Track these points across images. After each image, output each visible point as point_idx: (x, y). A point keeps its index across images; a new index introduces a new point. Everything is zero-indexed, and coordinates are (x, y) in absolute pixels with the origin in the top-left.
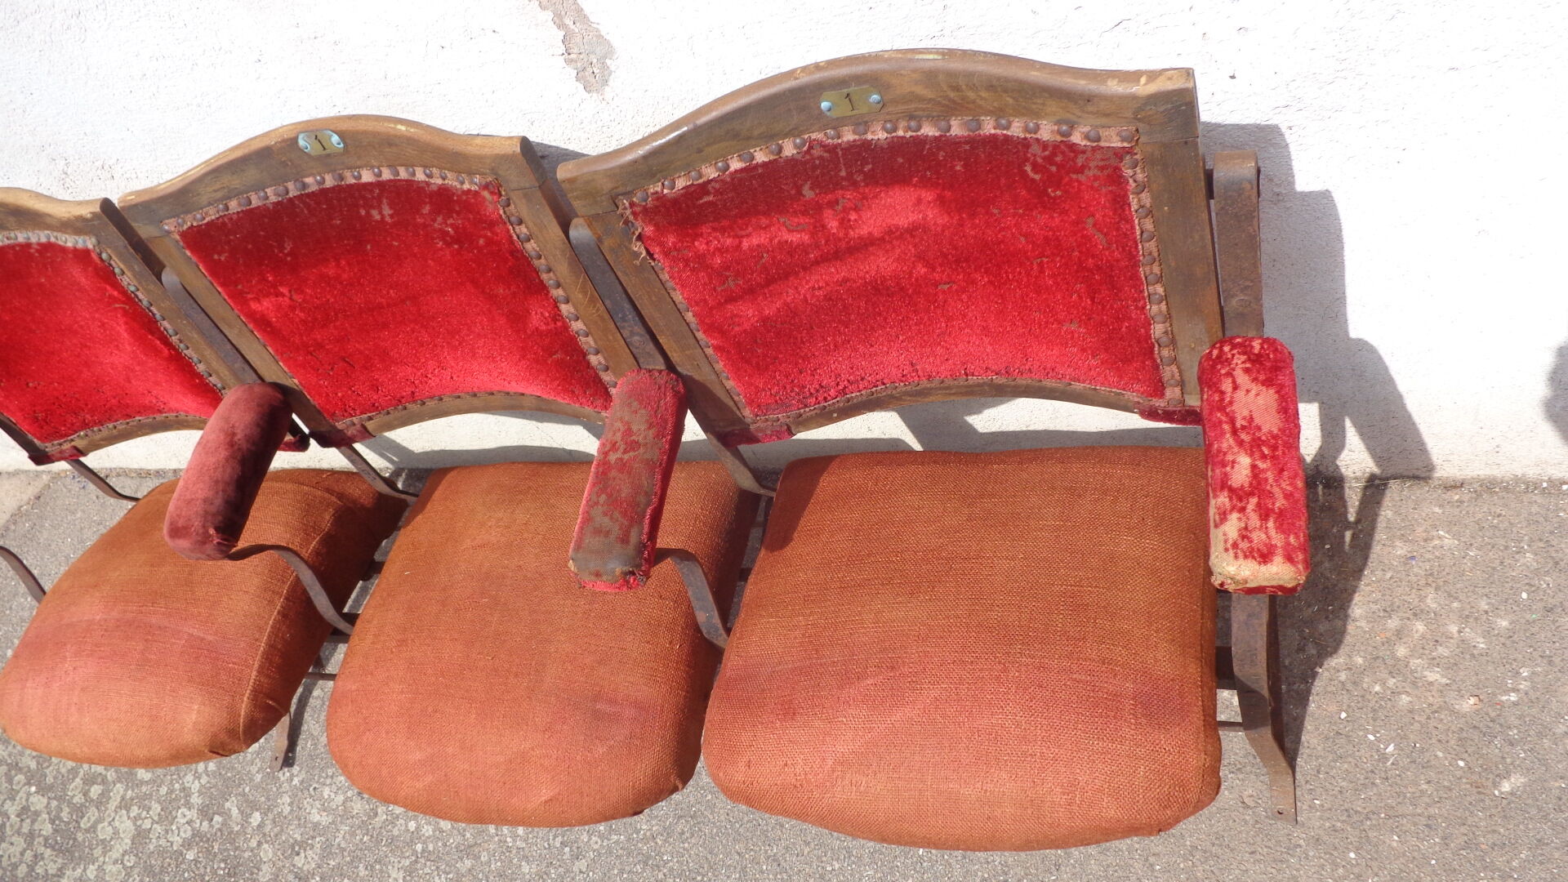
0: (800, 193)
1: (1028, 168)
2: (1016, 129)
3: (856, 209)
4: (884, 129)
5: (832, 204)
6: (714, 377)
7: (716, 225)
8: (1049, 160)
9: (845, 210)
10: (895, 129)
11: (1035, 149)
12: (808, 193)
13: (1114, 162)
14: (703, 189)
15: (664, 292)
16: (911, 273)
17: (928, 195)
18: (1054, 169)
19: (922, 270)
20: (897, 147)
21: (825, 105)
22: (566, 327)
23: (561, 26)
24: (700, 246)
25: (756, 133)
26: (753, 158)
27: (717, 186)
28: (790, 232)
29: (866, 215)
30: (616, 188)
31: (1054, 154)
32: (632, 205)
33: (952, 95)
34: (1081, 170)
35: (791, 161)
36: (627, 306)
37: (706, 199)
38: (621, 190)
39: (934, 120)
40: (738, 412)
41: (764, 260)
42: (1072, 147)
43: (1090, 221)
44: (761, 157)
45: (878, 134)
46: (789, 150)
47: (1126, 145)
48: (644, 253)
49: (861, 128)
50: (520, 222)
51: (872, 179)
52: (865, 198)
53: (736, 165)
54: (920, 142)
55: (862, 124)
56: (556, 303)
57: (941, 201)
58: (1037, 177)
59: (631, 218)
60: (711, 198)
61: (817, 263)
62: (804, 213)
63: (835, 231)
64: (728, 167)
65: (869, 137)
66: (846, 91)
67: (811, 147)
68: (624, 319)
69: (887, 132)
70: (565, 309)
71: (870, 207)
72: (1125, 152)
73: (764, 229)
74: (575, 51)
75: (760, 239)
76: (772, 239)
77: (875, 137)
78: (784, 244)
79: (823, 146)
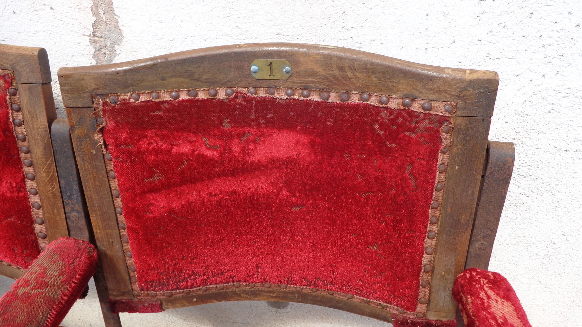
0: (221, 124)
1: (377, 127)
2: (374, 101)
3: (254, 142)
4: (286, 93)
5: (240, 136)
6: (120, 254)
7: (158, 132)
8: (392, 122)
9: (248, 143)
10: (294, 94)
11: (384, 114)
12: (226, 125)
13: (436, 126)
14: (158, 105)
15: (106, 180)
16: (278, 194)
17: (304, 139)
18: (394, 128)
19: (285, 193)
20: (291, 104)
21: (254, 68)
22: (26, 198)
24: (143, 144)
25: (204, 77)
26: (196, 95)
27: (167, 106)
28: (208, 148)
29: (261, 147)
30: (97, 89)
31: (397, 118)
32: (105, 104)
33: (337, 73)
34: (412, 130)
35: (221, 102)
36: (76, 187)
37: (158, 113)
38: (101, 91)
39: (320, 91)
40: (129, 285)
41: (183, 166)
42: (412, 114)
43: (409, 167)
44: (202, 95)
45: (281, 95)
46: (221, 95)
47: (447, 114)
48: (102, 142)
49: (272, 90)
50: (19, 110)
51: (270, 124)
52: (263, 135)
53: (184, 96)
54: (308, 104)
55: (272, 86)
56: (24, 178)
57: (312, 144)
58: (381, 133)
59: (101, 113)
60: (161, 113)
61: (219, 175)
62: (220, 138)
63: (237, 154)
64: (178, 97)
65: (276, 96)
66: (270, 60)
67: (236, 97)
68: (70, 197)
69: (288, 95)
70: (30, 184)
71: (264, 142)
72: (446, 119)
73: (190, 142)
74: (98, 34)
75: (185, 149)
76: (193, 151)
77: (279, 97)
78: (201, 156)
79: (245, 98)
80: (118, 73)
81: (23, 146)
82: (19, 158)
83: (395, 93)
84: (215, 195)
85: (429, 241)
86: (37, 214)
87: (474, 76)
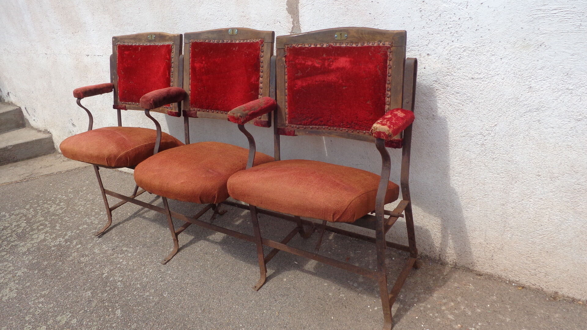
0: (323, 55)
1: (370, 53)
2: (371, 45)
3: (333, 61)
5: (328, 59)
6: (284, 107)
7: (302, 57)
8: (374, 51)
9: (330, 62)
10: (348, 45)
11: (373, 48)
12: (324, 56)
13: (386, 50)
14: (304, 48)
15: (284, 76)
16: (338, 82)
17: (348, 59)
19: (341, 81)
20: (346, 48)
21: (336, 36)
22: (258, 85)
23: (293, 24)
24: (297, 61)
25: (320, 39)
26: (317, 46)
27: (307, 49)
28: (317, 64)
29: (334, 64)
30: (287, 42)
31: (376, 49)
32: (288, 47)
33: (361, 36)
34: (379, 52)
35: (324, 48)
36: (274, 79)
37: (303, 51)
38: (288, 43)
39: (356, 43)
40: (285, 121)
41: (308, 70)
42: (380, 47)
43: (378, 67)
44: (318, 46)
46: (325, 46)
47: (389, 46)
48: (285, 60)
49: (341, 44)
50: (263, 52)
51: (338, 55)
52: (335, 59)
53: (313, 46)
54: (352, 47)
55: (341, 42)
56: (259, 77)
57: (351, 61)
58: (371, 55)
59: (286, 50)
60: (304, 51)
61: (319, 74)
62: (322, 60)
63: (326, 66)
64: (311, 46)
65: (342, 46)
66: (341, 33)
67: (329, 47)
68: (272, 83)
69: (346, 45)
70: (261, 79)
71: (336, 61)
72: (389, 48)
73: (312, 61)
74: (293, 32)
75: (310, 63)
76: (312, 64)
77: (343, 46)
78: (315, 66)
79: (332, 46)
80: (293, 37)
81: (261, 64)
82: (260, 69)
83: (376, 40)
84: (317, 82)
86: (260, 91)
87: (397, 32)
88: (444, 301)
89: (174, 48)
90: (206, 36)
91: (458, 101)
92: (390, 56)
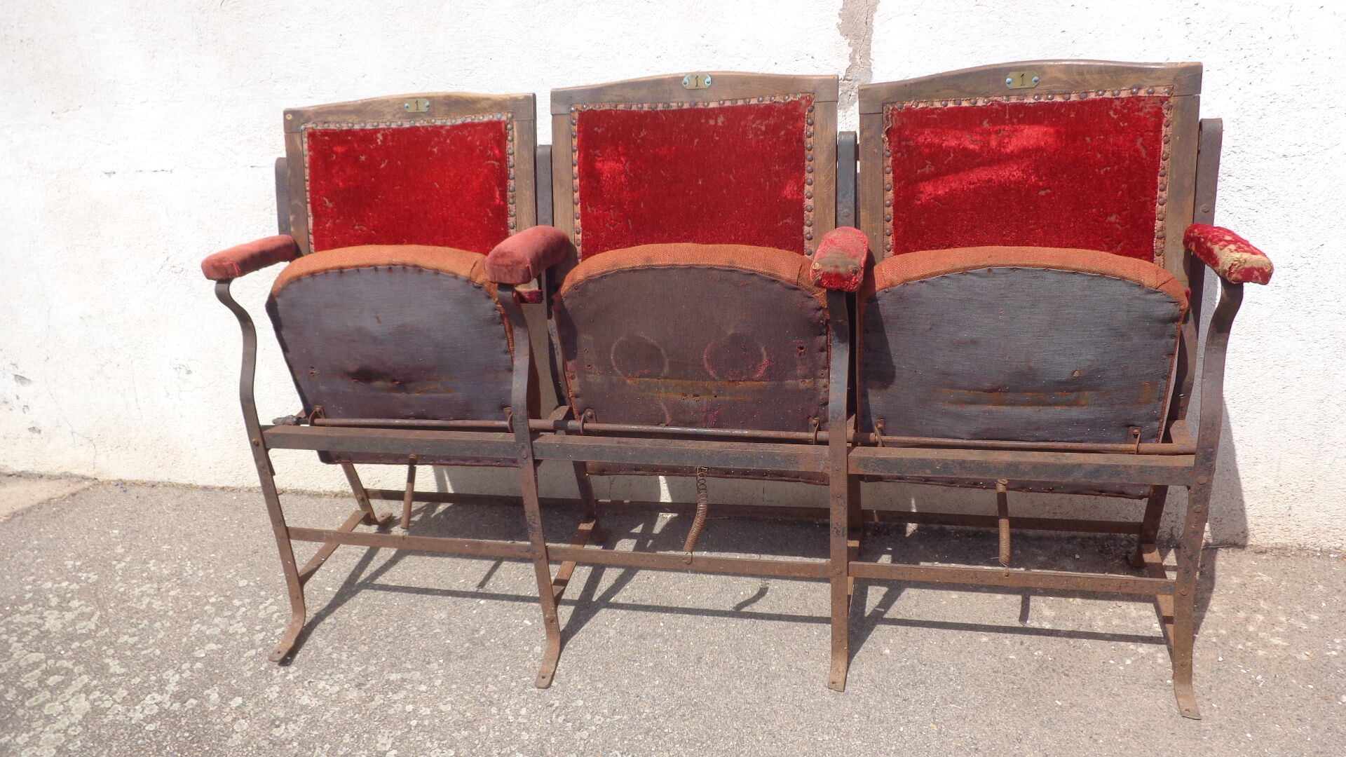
0: (981, 123)
1: (1111, 113)
2: (1108, 95)
3: (1009, 136)
4: (1034, 98)
5: (997, 132)
6: (881, 247)
7: (933, 130)
8: (1124, 107)
9: (1003, 137)
10: (1040, 99)
11: (1117, 103)
12: (986, 124)
13: (1159, 105)
14: (933, 111)
15: (882, 175)
16: (1027, 180)
17: (1051, 130)
18: (1126, 111)
19: (1033, 178)
20: (1039, 106)
21: (1008, 80)
22: (802, 201)
23: (852, 58)
24: (921, 139)
25: (968, 89)
26: (961, 104)
27: (939, 111)
28: (970, 143)
29: (1014, 141)
30: (888, 98)
31: (1127, 103)
32: (893, 109)
33: (1077, 78)
34: (1140, 110)
35: (980, 108)
36: (852, 186)
37: (932, 116)
38: (891, 100)
39: (1062, 94)
41: (950, 159)
42: (1139, 99)
43: (1140, 140)
44: (965, 104)
45: (1030, 100)
46: (980, 103)
47: (1167, 95)
48: (886, 139)
49: (1022, 97)
50: (811, 124)
51: (1021, 121)
52: (1016, 131)
53: (951, 105)
54: (1054, 104)
55: (1022, 93)
56: (804, 183)
57: (1058, 133)
58: (1115, 117)
60: (935, 117)
61: (978, 165)
62: (981, 134)
63: (994, 147)
64: (947, 105)
65: (1025, 101)
66: (1022, 73)
67: (992, 104)
68: (844, 196)
69: (1035, 100)
70: (807, 187)
71: (1017, 136)
72: (1166, 99)
73: (958, 138)
74: (849, 78)
75: (954, 143)
76: (959, 145)
77: (1028, 102)
78: (965, 149)
79: (999, 104)
80: (906, 85)
81: (809, 154)
82: (804, 165)
83: (1124, 86)
84: (974, 183)
85: (1160, 207)
86: (808, 216)
87: (1183, 65)
88: (1242, 615)
89: (515, 130)
90: (618, 94)
91: (1248, 205)
92: (1168, 115)
